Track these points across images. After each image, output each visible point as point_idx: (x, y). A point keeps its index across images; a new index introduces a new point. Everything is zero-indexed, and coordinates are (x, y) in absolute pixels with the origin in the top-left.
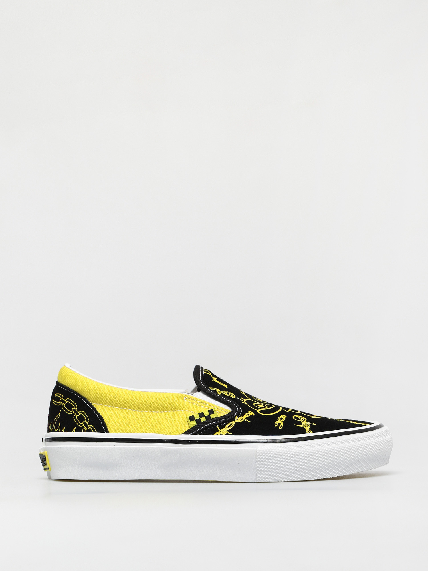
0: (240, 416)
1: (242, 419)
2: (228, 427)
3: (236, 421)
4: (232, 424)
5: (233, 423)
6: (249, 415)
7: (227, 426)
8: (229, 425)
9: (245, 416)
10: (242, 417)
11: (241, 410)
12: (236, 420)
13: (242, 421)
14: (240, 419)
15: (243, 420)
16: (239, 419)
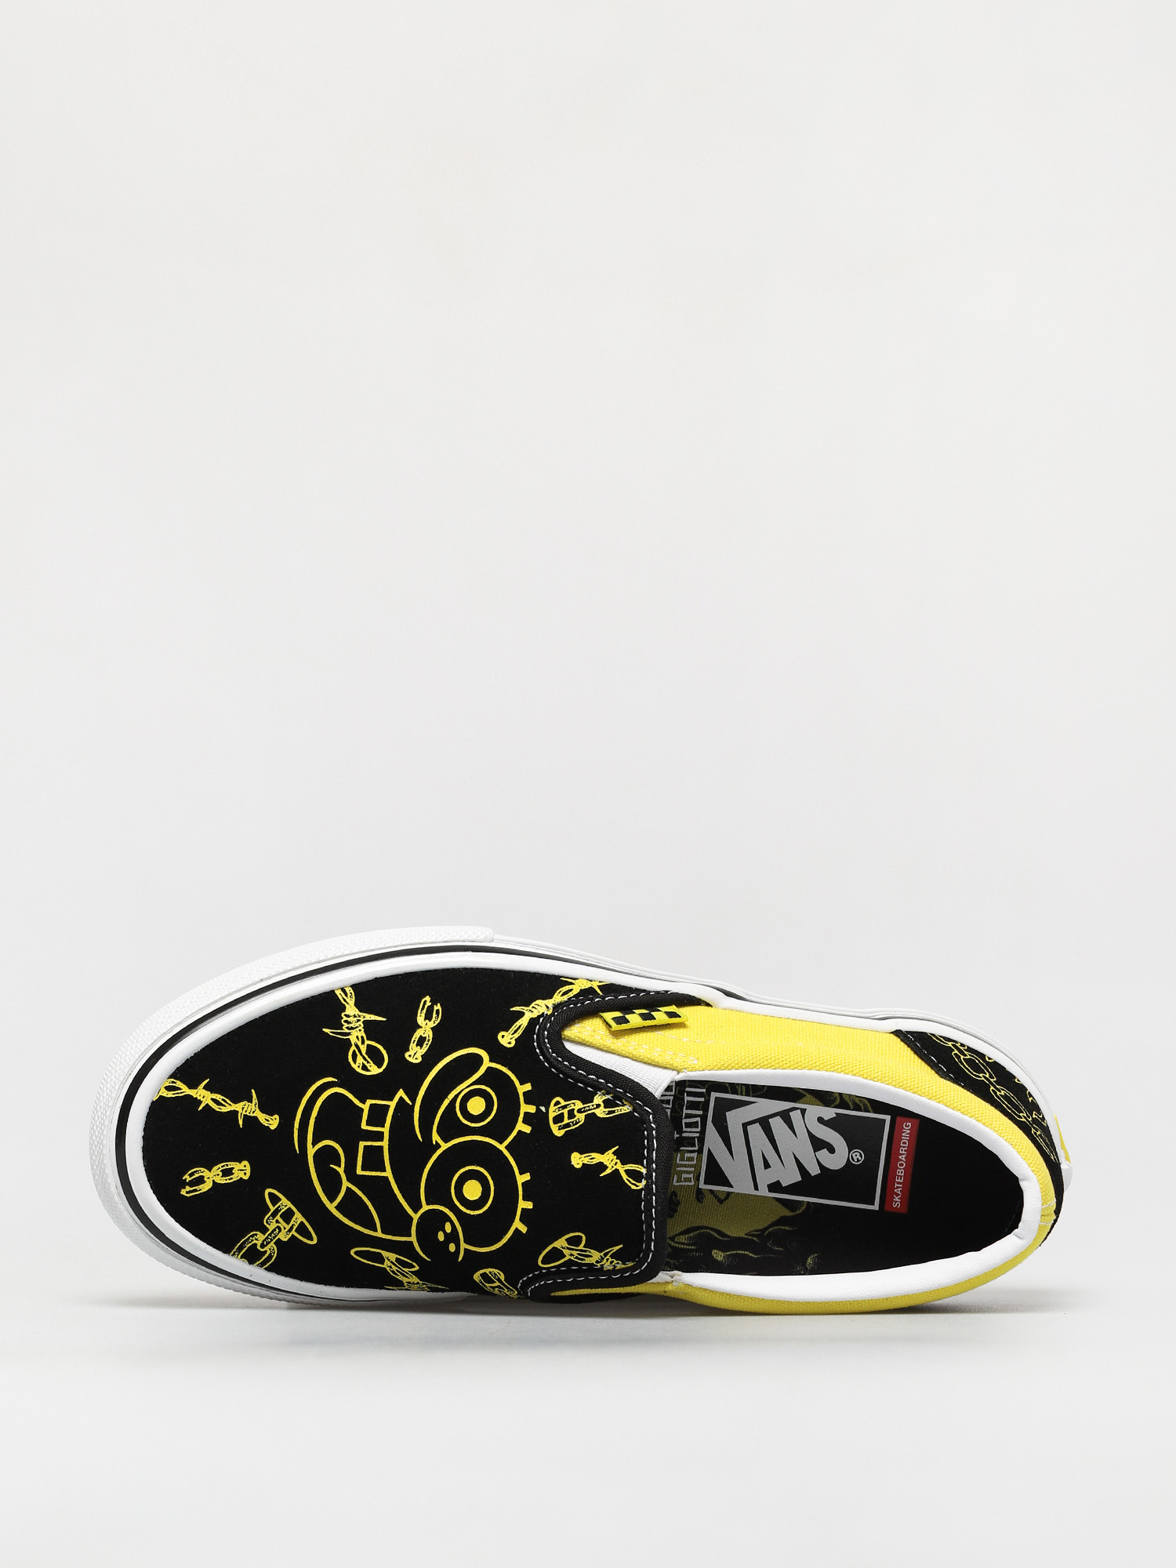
0: (539, 1017)
1: (533, 1010)
2: (571, 990)
3: (550, 1003)
4: (562, 995)
5: (558, 998)
6: (514, 1028)
7: (575, 992)
8: (571, 994)
9: (524, 1022)
10: (535, 1014)
11: (535, 1044)
12: (551, 1006)
13: (533, 1005)
14: (541, 1007)
15: (530, 1008)
16: (543, 1010)
